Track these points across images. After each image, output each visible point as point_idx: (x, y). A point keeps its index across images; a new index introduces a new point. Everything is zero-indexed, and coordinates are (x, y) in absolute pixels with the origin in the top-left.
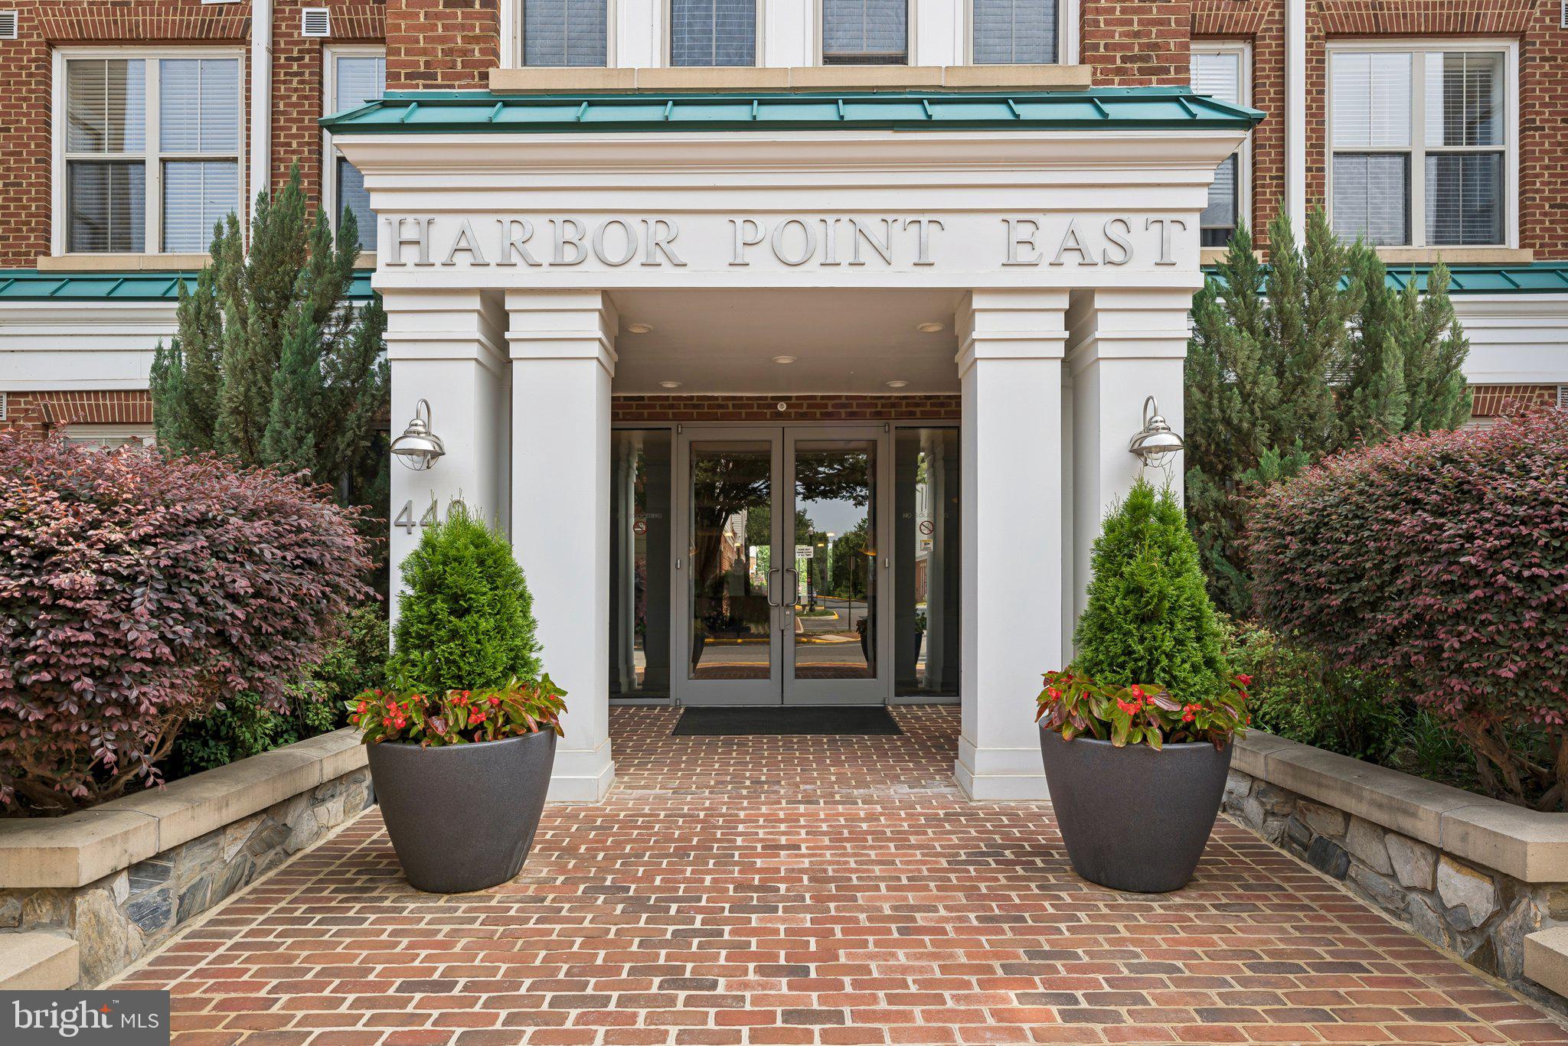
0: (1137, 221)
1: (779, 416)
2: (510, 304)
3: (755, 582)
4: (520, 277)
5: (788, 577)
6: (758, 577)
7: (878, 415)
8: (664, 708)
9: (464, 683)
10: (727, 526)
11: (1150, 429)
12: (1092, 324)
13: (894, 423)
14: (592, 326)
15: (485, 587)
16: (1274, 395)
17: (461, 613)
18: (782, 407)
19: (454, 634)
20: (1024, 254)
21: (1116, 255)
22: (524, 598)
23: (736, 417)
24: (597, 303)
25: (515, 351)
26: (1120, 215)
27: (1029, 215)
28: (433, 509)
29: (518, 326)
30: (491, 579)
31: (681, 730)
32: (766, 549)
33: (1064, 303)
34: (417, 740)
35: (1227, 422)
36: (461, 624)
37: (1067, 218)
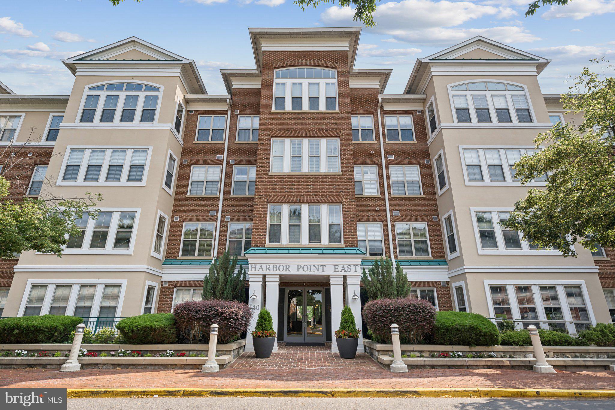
0: (352, 266)
1: (304, 286)
2: (266, 276)
3: (298, 317)
4: (268, 273)
5: (306, 317)
6: (300, 315)
7: (321, 286)
8: (283, 342)
9: (266, 330)
10: (292, 301)
11: (354, 296)
12: (346, 280)
13: (325, 287)
14: (278, 280)
15: (268, 318)
16: (380, 287)
17: (265, 321)
18: (305, 284)
19: (265, 324)
20: (337, 270)
21: (349, 270)
22: (272, 320)
23: (297, 286)
24: (278, 276)
25: (267, 283)
26: (350, 265)
27: (337, 265)
28: (254, 306)
29: (267, 280)
30: (268, 317)
31: (286, 345)
32: (301, 307)
33: (342, 277)
34: (260, 337)
35: (373, 291)
36: (265, 322)
37: (343, 265)
